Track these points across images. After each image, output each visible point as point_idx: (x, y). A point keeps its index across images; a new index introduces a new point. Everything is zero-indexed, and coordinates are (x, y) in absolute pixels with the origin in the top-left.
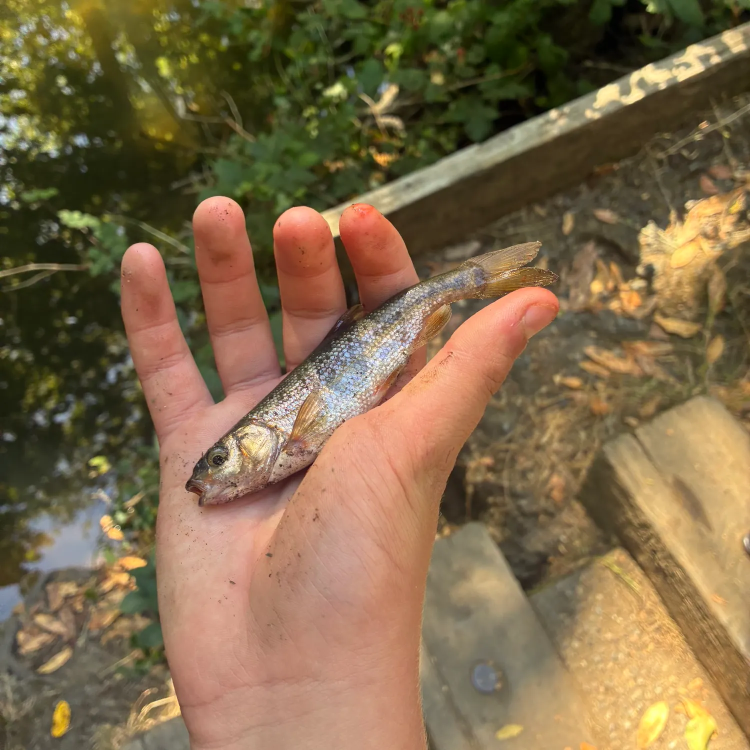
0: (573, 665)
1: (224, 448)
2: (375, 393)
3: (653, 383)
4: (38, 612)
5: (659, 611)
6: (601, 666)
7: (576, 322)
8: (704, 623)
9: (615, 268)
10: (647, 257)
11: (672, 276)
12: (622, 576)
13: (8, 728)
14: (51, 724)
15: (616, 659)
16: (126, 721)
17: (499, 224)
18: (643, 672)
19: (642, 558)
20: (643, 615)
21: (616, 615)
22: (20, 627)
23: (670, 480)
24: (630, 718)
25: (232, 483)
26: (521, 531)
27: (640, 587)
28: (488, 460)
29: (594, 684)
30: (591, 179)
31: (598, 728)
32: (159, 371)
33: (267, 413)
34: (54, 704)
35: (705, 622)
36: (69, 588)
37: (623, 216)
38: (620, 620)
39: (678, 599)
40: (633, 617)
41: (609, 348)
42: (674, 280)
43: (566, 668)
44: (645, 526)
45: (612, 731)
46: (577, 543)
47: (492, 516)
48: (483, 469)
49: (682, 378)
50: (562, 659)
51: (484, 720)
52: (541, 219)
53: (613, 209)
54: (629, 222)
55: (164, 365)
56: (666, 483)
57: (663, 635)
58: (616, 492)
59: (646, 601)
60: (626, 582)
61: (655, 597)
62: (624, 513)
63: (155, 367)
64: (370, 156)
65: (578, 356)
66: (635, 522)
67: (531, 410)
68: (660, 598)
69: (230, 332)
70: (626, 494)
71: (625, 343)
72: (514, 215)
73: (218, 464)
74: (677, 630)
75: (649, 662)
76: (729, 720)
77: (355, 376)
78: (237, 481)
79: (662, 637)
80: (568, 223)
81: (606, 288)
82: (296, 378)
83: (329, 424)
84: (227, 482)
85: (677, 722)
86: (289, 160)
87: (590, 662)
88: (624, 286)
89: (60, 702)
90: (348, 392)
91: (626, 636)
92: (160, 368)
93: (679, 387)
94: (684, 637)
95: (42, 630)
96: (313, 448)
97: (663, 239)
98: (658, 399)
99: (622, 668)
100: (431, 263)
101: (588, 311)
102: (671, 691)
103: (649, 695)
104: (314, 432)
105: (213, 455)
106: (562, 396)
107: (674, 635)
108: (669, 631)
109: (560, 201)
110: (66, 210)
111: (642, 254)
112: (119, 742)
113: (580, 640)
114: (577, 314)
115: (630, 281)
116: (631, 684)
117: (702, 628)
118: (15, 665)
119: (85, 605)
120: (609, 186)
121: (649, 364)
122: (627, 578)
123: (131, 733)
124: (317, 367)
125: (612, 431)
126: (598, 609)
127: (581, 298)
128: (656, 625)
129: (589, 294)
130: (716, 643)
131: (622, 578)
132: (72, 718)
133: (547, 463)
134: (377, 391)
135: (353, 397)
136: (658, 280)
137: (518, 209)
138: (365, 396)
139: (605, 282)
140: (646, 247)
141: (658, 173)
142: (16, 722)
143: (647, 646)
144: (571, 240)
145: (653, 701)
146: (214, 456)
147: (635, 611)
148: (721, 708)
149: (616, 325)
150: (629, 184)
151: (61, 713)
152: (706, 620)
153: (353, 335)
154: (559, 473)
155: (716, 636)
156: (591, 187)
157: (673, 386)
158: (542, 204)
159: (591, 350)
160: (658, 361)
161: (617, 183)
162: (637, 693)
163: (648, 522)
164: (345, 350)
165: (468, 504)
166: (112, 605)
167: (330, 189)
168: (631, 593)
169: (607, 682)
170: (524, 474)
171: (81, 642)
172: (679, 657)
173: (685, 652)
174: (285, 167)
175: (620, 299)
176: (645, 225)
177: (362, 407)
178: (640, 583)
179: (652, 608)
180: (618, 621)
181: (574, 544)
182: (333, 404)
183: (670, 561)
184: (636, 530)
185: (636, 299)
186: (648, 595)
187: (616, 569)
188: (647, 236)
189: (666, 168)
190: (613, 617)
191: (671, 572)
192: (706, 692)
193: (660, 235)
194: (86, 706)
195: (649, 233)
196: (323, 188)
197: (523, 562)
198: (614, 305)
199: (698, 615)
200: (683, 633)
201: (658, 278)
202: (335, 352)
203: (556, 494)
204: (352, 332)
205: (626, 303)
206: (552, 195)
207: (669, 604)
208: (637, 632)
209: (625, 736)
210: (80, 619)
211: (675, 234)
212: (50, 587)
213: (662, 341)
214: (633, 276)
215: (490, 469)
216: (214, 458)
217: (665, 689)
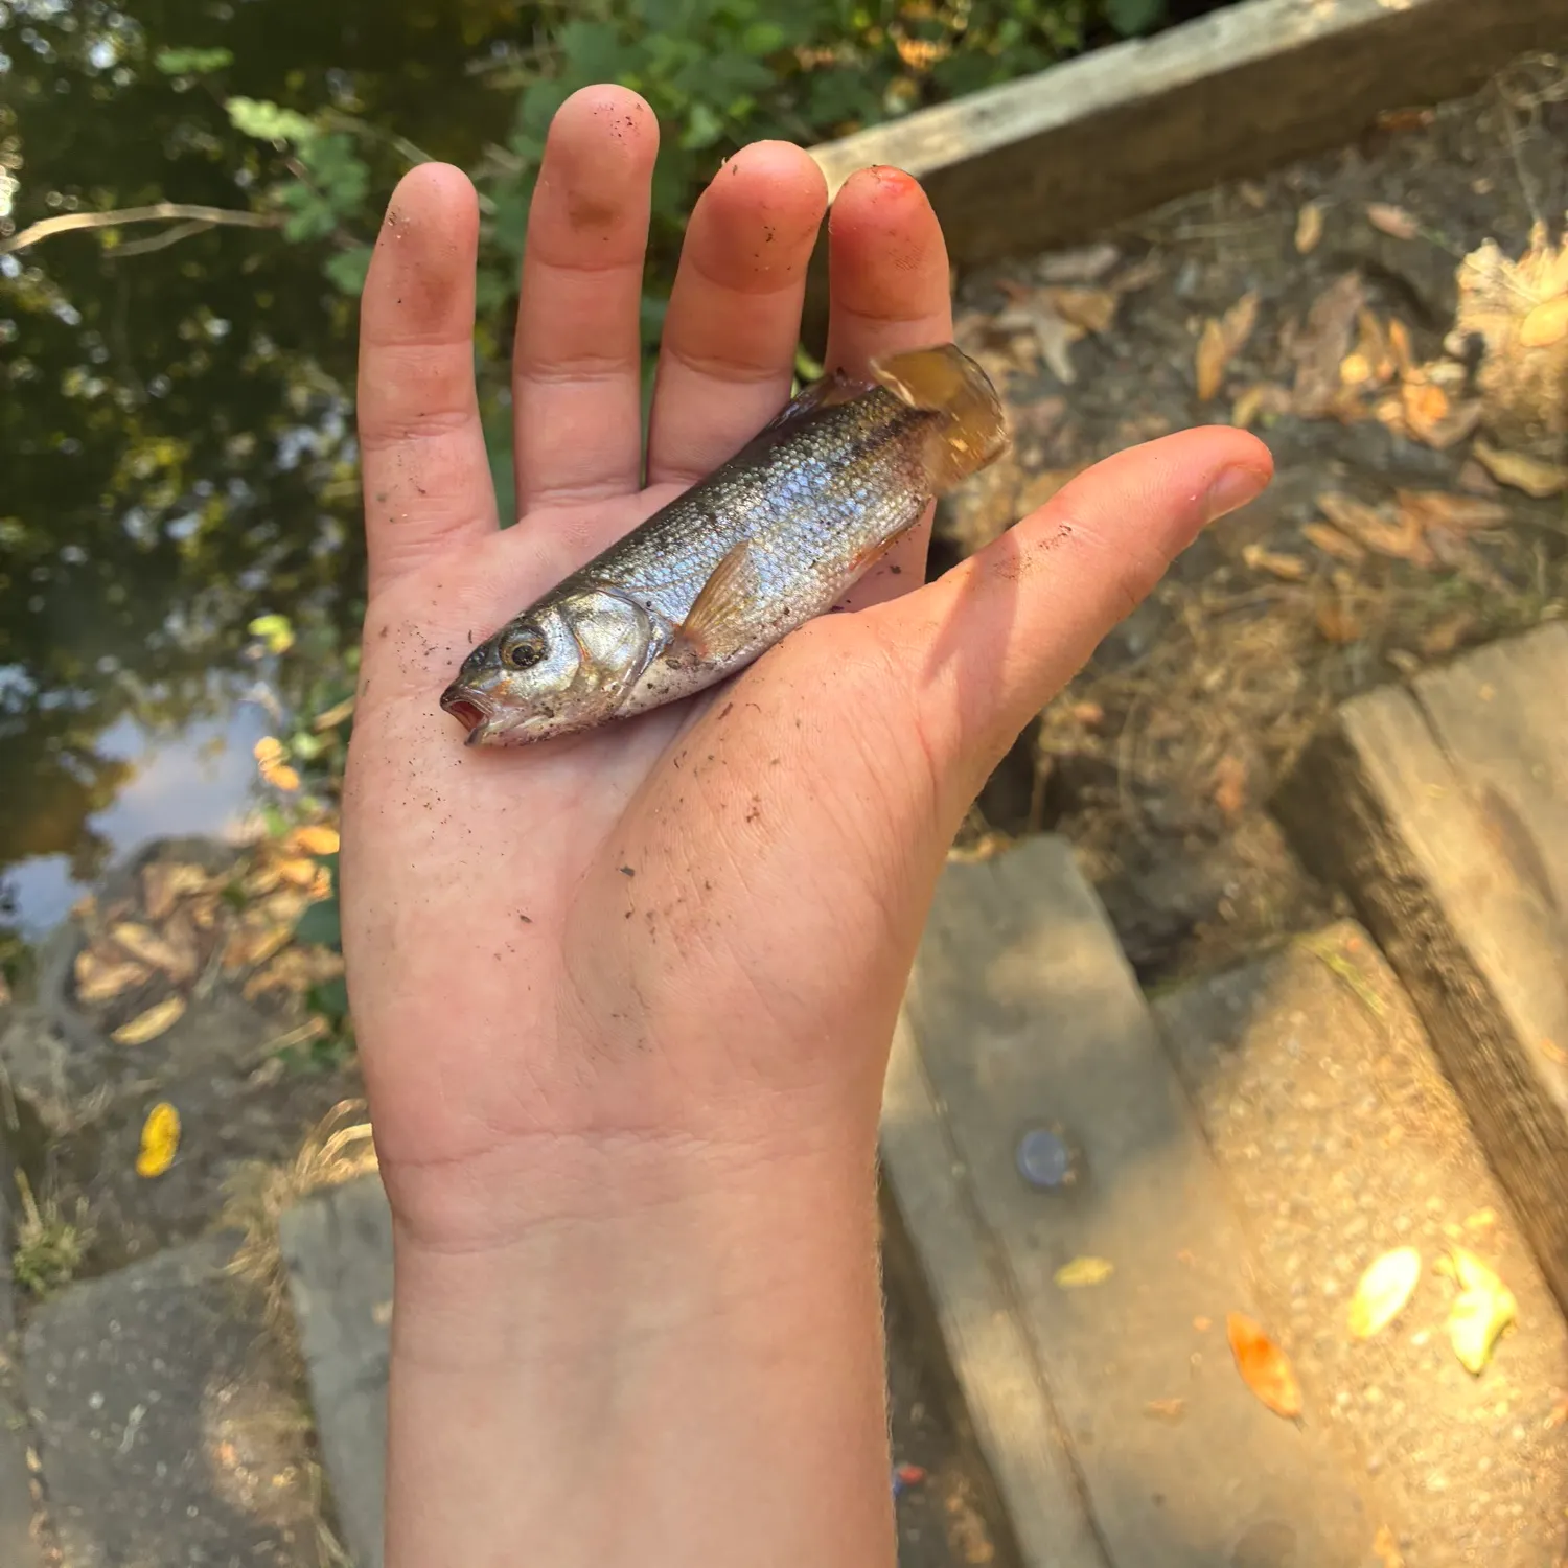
0: (1229, 1153)
1: (539, 633)
2: (852, 568)
3: (1458, 585)
4: (125, 918)
5: (1421, 1062)
6: (1288, 1160)
7: (1304, 439)
8: (1517, 1098)
9: (1398, 332)
10: (1471, 317)
11: (1521, 362)
12: (1350, 981)
13: (53, 1147)
14: (137, 1150)
15: (1319, 1151)
16: (295, 1157)
17: (1163, 214)
18: (1375, 1182)
19: (1396, 949)
20: (1385, 1066)
21: (1328, 1060)
22: (83, 945)
23: (1477, 792)
24: (1337, 1274)
25: (547, 708)
26: (1144, 864)
27: (1387, 1007)
28: (1088, 710)
29: (1269, 1196)
30: (1370, 139)
31: (1268, 1287)
32: (409, 438)
33: (630, 571)
34: (146, 1108)
35: (1519, 1094)
36: (188, 878)
37: (1430, 223)
38: (1335, 1070)
39: (1464, 1040)
40: (1365, 1067)
41: (1371, 503)
42: (1524, 372)
43: (1215, 1157)
44: (1414, 883)
45: (1295, 1296)
46: (1261, 902)
47: (1086, 826)
48: (1077, 729)
49: (1519, 581)
50: (1208, 1138)
51: (1033, 1243)
52: (1250, 211)
53: (1407, 207)
54: (1440, 237)
55: (423, 427)
56: (1467, 798)
57: (1423, 1111)
58: (1356, 805)
59: (1394, 1037)
60: (1356, 993)
61: (1414, 1032)
62: (1370, 851)
63: (404, 428)
64: (891, 45)
65: (1300, 511)
66: (1392, 872)
67: (1191, 615)
68: (1427, 1036)
69: (564, 377)
70: (1377, 810)
71: (1403, 493)
72: (1197, 199)
73: (524, 663)
74: (1454, 1103)
75: (1388, 1165)
76: (1544, 1302)
77: (816, 527)
78: (558, 705)
79: (1422, 1115)
80: (1310, 227)
81: (1375, 374)
82: (695, 509)
83: (757, 614)
84: (538, 704)
85: (1435, 1293)
86: (723, 37)
87: (1266, 1150)
88: (1413, 374)
89: (160, 1106)
90: (800, 555)
91: (1345, 1104)
92: (412, 432)
93: (1511, 600)
94: (1468, 1120)
95: (125, 955)
96: (718, 658)
97: (1511, 282)
98: (1465, 619)
99: (1332, 1168)
100: (1009, 285)
101: (1331, 417)
102: (1429, 1228)
103: (1381, 1232)
104: (725, 627)
105: (514, 645)
106: (1261, 593)
107: (1447, 1113)
108: (1438, 1104)
109: (1296, 178)
110: (246, 98)
111: (1459, 308)
112: (278, 1200)
113: (1248, 1101)
114: (1309, 422)
115: (1428, 364)
116: (1346, 1204)
117: (1509, 1105)
118: (71, 1021)
119: (218, 914)
120: (1407, 157)
121: (1451, 543)
122: (1361, 986)
123: (303, 1184)
124: (740, 493)
125: (1358, 678)
126: (1293, 1043)
127: (1321, 389)
128: (1411, 1091)
129: (1337, 383)
130: (1537, 1141)
131: (1350, 986)
132: (183, 1141)
133: (1214, 728)
134: (857, 564)
135: (811, 567)
136: (1492, 369)
137: (1207, 186)
138: (833, 568)
139: (1375, 361)
140: (1471, 294)
141: (1516, 138)
142: (68, 1137)
143: (1388, 1129)
144: (1311, 265)
145: (1389, 1244)
146: (517, 647)
147: (1370, 1056)
148: (1532, 1276)
149: (1390, 454)
150: (1451, 157)
151: (160, 1128)
152: (1522, 1093)
153: (814, 442)
154: (1238, 755)
155: (1540, 1129)
156: (1367, 156)
157: (1498, 596)
158: (1258, 180)
159: (1331, 502)
160: (1470, 538)
161: (1425, 151)
162: (1357, 1226)
163: (1422, 874)
164: (798, 471)
165: (1037, 797)
166: (273, 921)
167: (802, 107)
168: (1365, 1019)
169: (1297, 1195)
170: (1163, 746)
171: (203, 989)
172: (1453, 1160)
173: (1466, 1151)
174: (712, 49)
175: (1402, 400)
176: (1473, 246)
177: (824, 590)
178: (1387, 999)
179: (1405, 1053)
180: (1333, 1073)
181: (1254, 903)
182: (769, 574)
183: (1459, 961)
184: (1391, 889)
185: (1438, 405)
186: (1402, 1027)
187: (1339, 964)
188: (1477, 272)
189: (1536, 129)
190: (1322, 1065)
191: (1457, 984)
192: (1501, 1238)
193: (1505, 271)
194: (213, 1119)
195: (1481, 265)
196: (786, 101)
197: (1141, 928)
198: (1388, 411)
199: (1505, 1079)
200: (1468, 1114)
201: (1493, 364)
202: (776, 470)
203: (1229, 797)
204: (814, 437)
205: (1413, 409)
206: (1282, 163)
207: (1443, 1049)
208: (1371, 1099)
209: (1323, 1310)
210: (206, 943)
211: (1537, 273)
212: (151, 871)
213: (1486, 497)
214: (1439, 353)
215: (1091, 728)
216: (517, 649)
217: (1417, 1223)
